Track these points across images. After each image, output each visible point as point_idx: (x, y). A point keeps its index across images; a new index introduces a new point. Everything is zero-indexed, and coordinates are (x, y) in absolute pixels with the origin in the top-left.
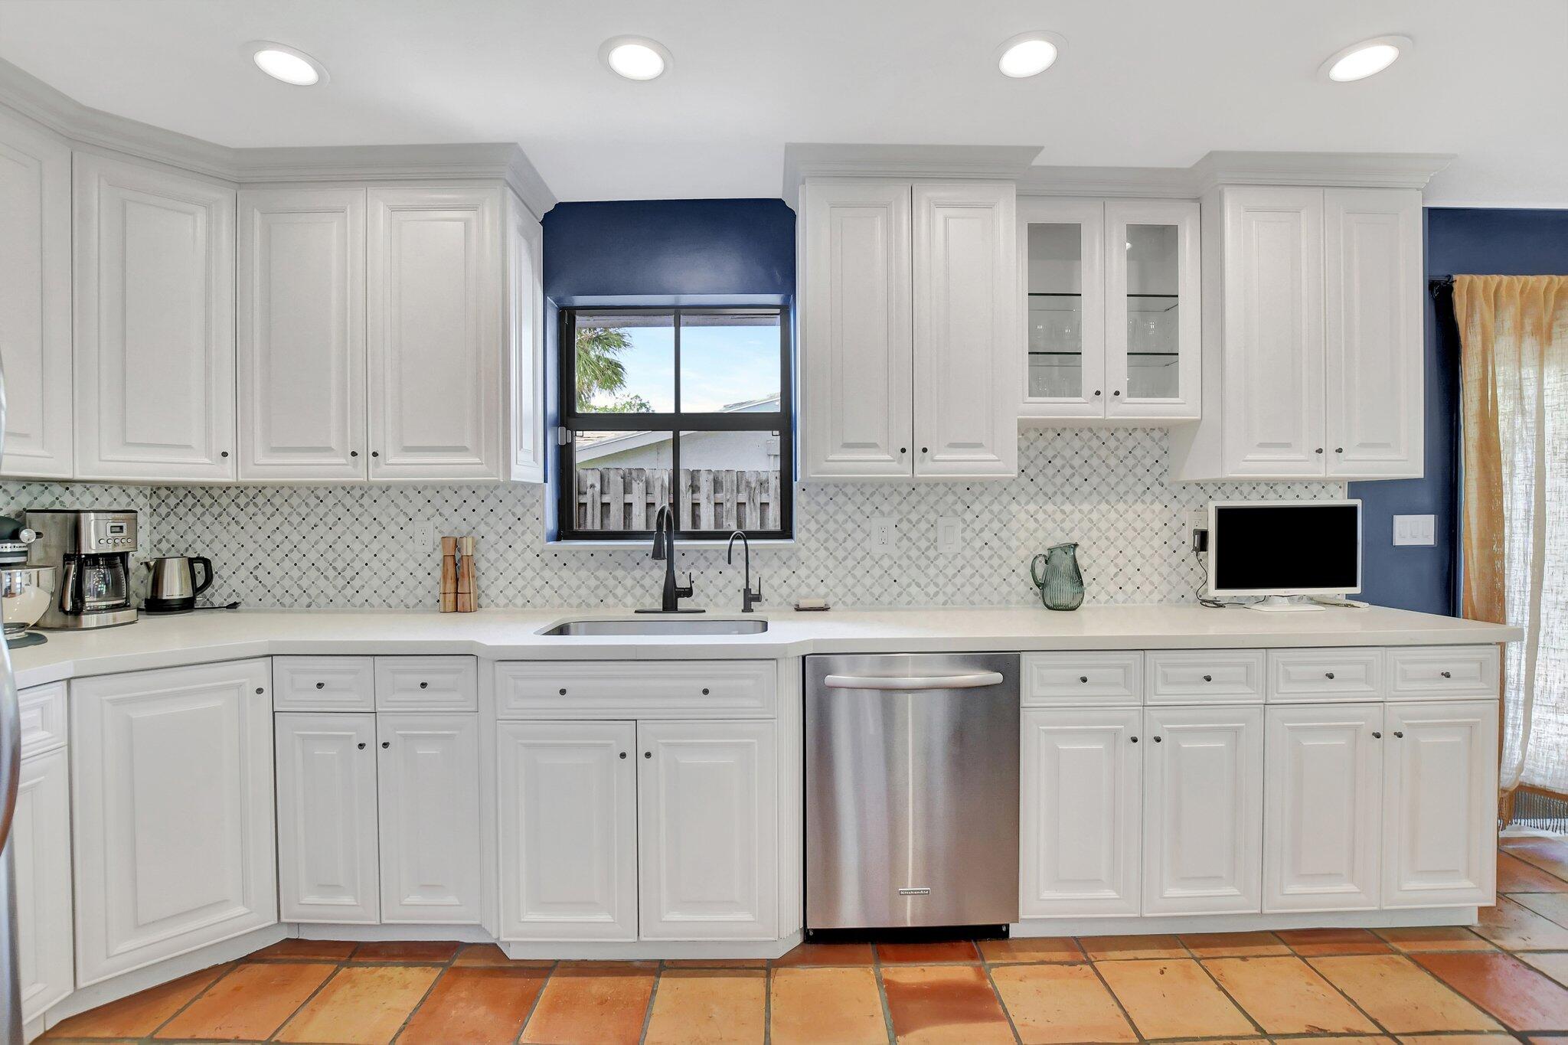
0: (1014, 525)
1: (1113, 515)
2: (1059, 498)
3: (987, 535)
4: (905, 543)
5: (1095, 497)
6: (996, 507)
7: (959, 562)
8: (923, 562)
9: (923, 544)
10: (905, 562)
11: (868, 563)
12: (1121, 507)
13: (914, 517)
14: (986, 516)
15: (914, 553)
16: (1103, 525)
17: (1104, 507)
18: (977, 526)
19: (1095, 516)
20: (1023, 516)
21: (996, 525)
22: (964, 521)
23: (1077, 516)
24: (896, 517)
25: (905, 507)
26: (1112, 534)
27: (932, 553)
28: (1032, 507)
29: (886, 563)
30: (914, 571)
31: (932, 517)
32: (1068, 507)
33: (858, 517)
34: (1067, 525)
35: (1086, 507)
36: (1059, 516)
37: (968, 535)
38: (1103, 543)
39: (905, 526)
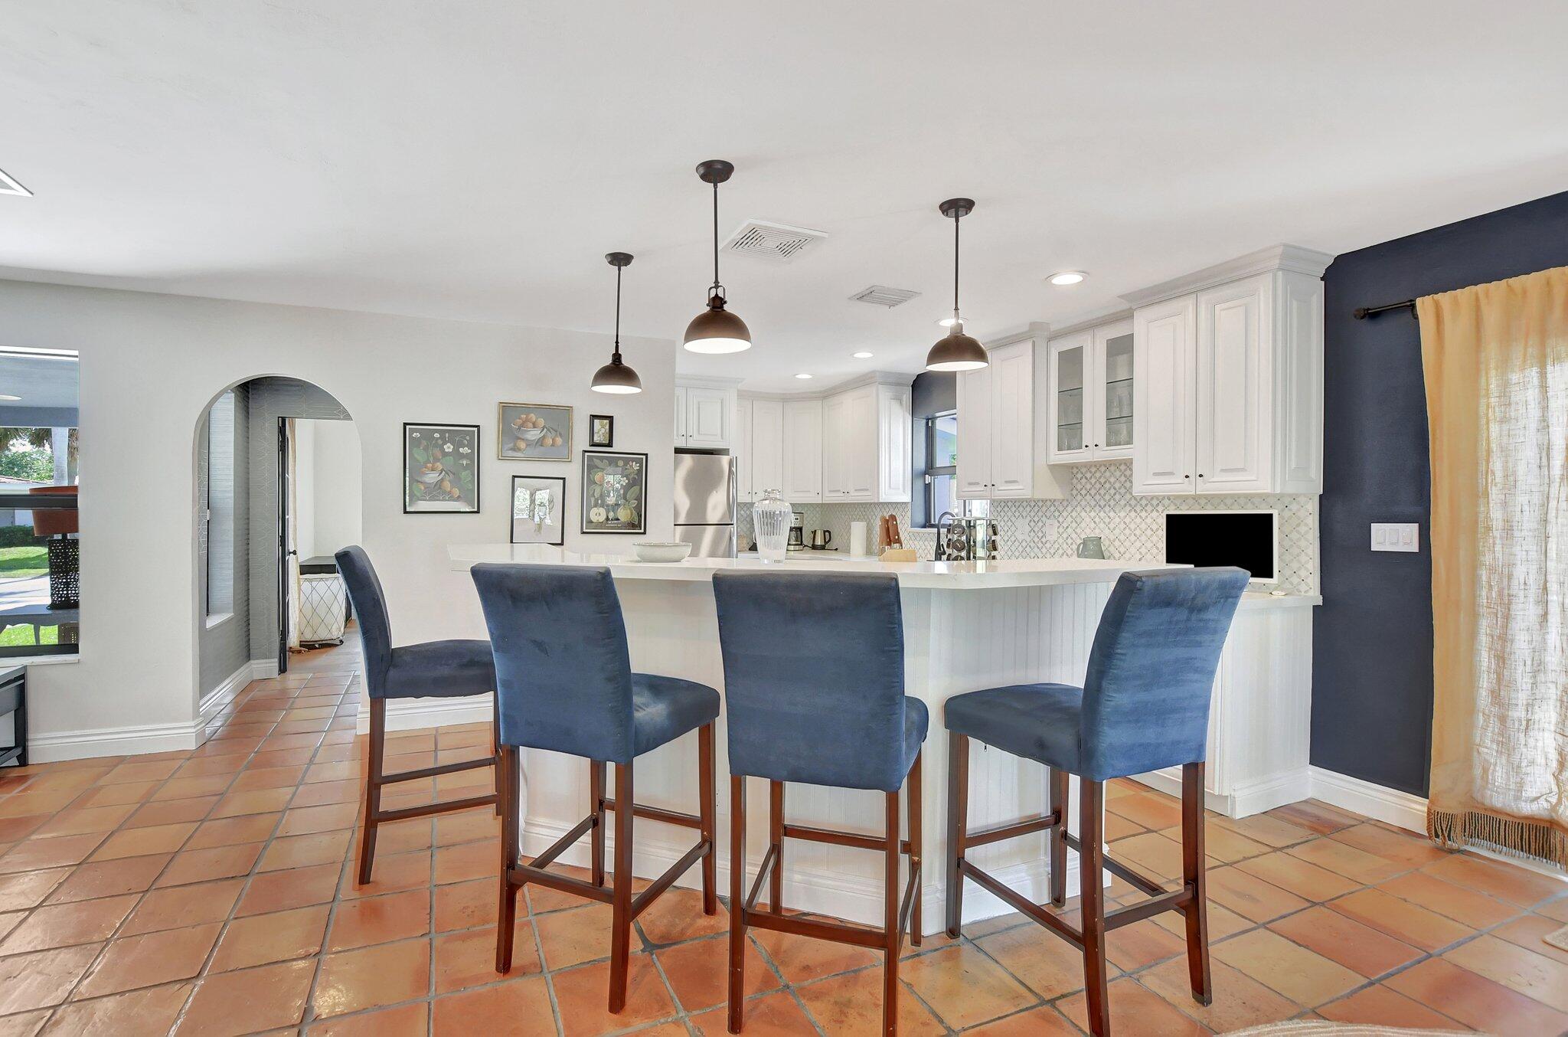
0: (1083, 525)
1: (1138, 520)
2: (1107, 509)
3: (1069, 530)
4: (1032, 534)
5: (1128, 508)
6: (1074, 514)
7: (1056, 546)
8: (1040, 545)
9: (1040, 534)
10: (1032, 544)
11: (1017, 543)
12: (1143, 514)
13: (1036, 519)
14: (1069, 519)
15: (1036, 540)
16: (1132, 526)
17: (1133, 514)
18: (1065, 525)
19: (1127, 520)
20: (1088, 520)
21: (1074, 525)
22: (1059, 522)
23: (1117, 520)
24: (1029, 518)
25: (1032, 514)
26: (1138, 532)
27: (1044, 540)
28: (1093, 514)
29: (1024, 544)
30: (1036, 550)
31: (1044, 519)
32: (1112, 514)
33: (1013, 519)
34: (1112, 526)
35: (1122, 514)
36: (1107, 520)
37: (1061, 530)
38: (1133, 538)
39: (1032, 524)
